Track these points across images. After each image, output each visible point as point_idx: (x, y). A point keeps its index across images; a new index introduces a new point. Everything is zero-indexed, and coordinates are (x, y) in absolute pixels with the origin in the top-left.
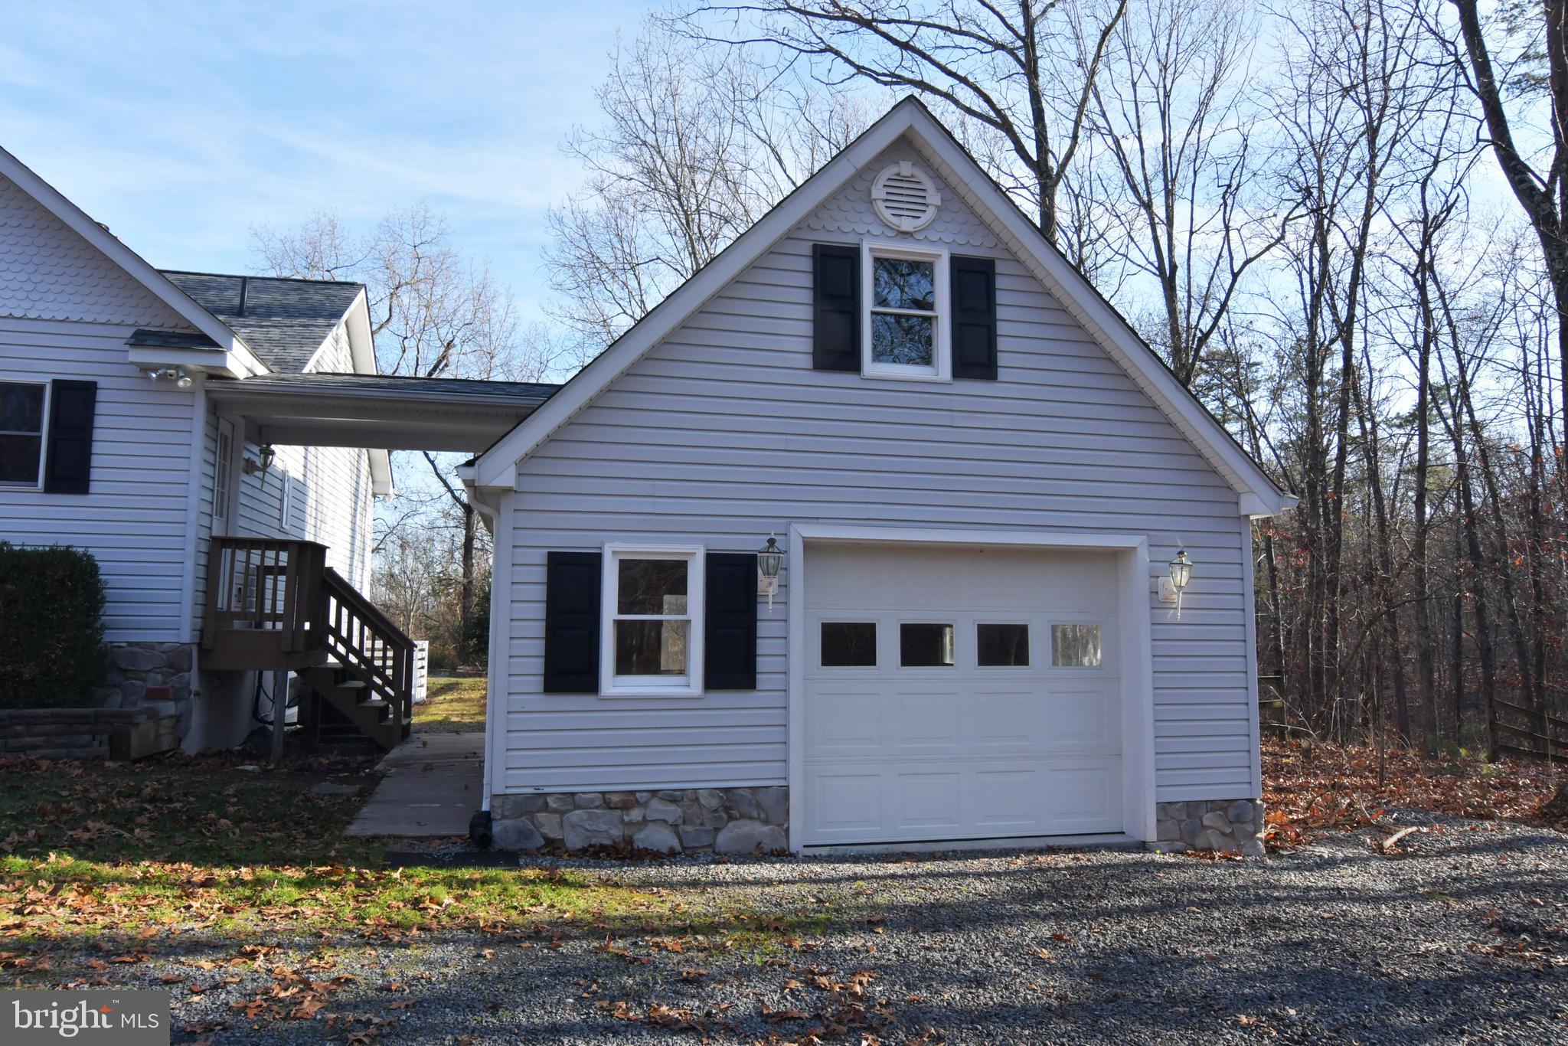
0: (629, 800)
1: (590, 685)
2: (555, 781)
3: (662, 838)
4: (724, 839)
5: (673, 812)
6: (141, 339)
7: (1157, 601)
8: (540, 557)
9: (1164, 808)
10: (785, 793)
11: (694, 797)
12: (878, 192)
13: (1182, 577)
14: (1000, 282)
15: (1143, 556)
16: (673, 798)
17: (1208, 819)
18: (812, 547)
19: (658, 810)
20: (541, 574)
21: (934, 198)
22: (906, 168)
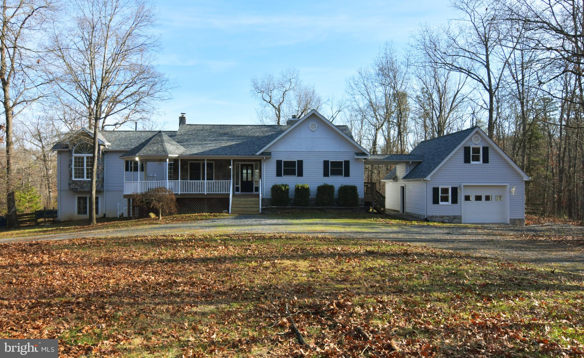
0: (443, 217)
1: (438, 203)
2: (434, 214)
3: (447, 221)
4: (454, 221)
5: (448, 218)
6: (357, 154)
7: (510, 192)
8: (432, 188)
9: (511, 219)
10: (461, 216)
11: (450, 216)
12: (473, 139)
13: (514, 189)
14: (489, 150)
15: (509, 186)
16: (448, 216)
17: (517, 221)
18: (464, 186)
19: (446, 218)
20: (432, 190)
21: (480, 139)
22: (477, 135)
